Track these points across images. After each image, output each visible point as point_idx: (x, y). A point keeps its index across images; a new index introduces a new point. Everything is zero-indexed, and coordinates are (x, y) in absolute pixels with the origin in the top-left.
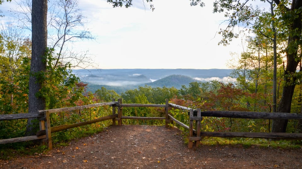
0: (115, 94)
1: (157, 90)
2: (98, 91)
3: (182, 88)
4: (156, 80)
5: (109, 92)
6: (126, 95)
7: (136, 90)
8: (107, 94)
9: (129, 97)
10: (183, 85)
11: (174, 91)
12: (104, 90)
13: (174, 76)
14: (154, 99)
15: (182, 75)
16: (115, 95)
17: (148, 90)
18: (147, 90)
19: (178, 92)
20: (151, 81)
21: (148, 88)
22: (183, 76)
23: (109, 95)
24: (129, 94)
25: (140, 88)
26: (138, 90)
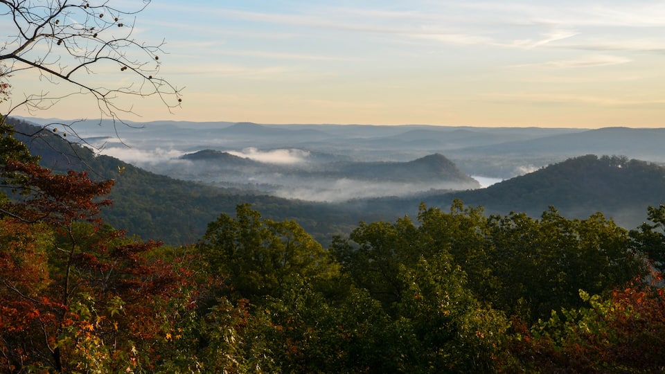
0: (301, 240)
1: (513, 225)
2: (224, 220)
3: (651, 223)
4: (500, 181)
5: (276, 228)
6: (357, 246)
7: (405, 222)
8: (264, 237)
9: (371, 257)
10: (655, 207)
11: (604, 237)
12: (250, 218)
13: (591, 159)
14: (494, 273)
15: (630, 159)
16: (304, 247)
17: (466, 225)
18: (461, 227)
19: (625, 244)
20: (477, 182)
21: (467, 216)
22: (634, 162)
23: (273, 246)
24: (369, 244)
25: (427, 214)
26: (417, 225)
